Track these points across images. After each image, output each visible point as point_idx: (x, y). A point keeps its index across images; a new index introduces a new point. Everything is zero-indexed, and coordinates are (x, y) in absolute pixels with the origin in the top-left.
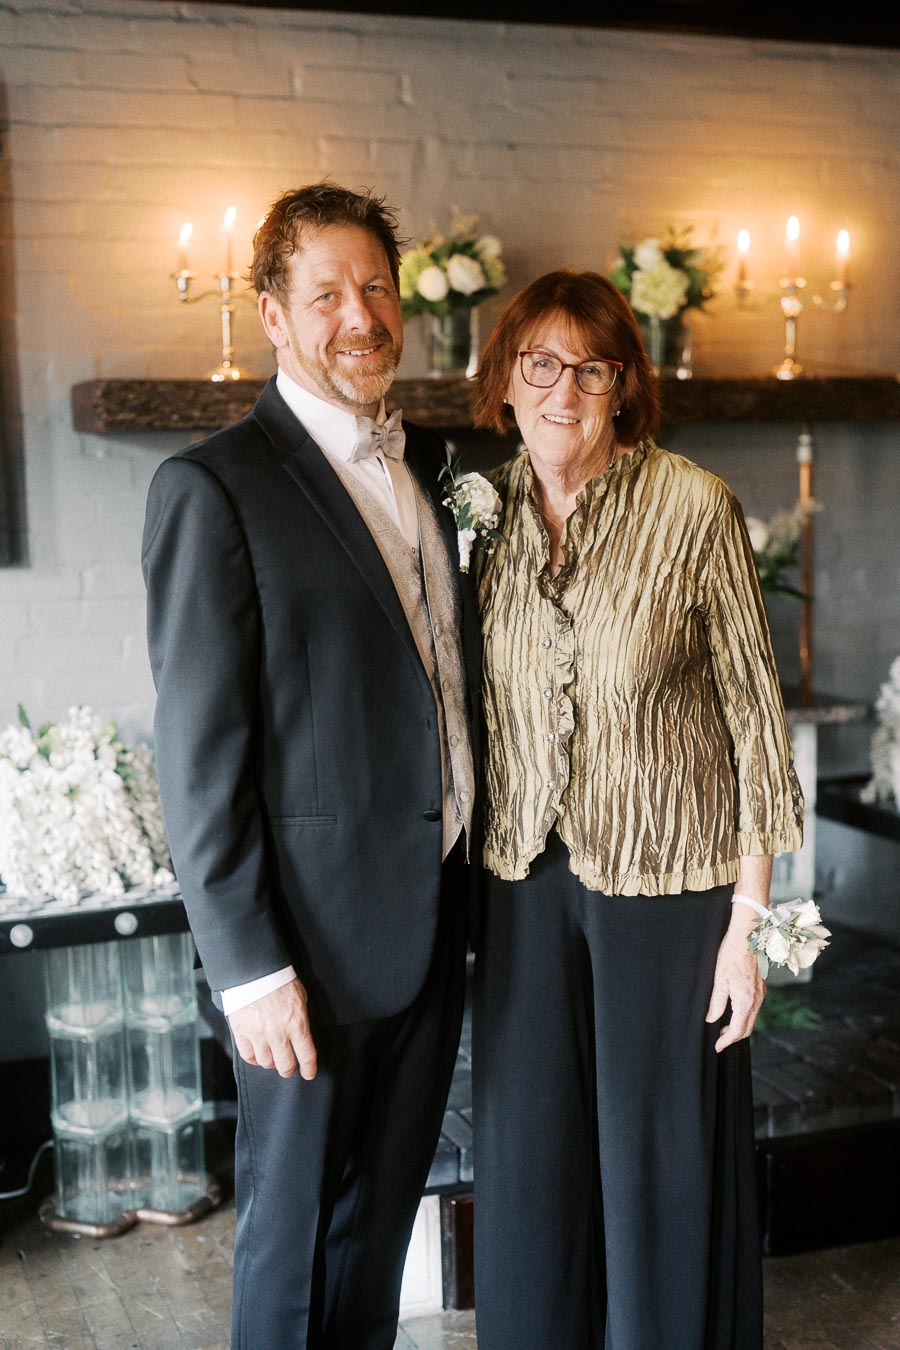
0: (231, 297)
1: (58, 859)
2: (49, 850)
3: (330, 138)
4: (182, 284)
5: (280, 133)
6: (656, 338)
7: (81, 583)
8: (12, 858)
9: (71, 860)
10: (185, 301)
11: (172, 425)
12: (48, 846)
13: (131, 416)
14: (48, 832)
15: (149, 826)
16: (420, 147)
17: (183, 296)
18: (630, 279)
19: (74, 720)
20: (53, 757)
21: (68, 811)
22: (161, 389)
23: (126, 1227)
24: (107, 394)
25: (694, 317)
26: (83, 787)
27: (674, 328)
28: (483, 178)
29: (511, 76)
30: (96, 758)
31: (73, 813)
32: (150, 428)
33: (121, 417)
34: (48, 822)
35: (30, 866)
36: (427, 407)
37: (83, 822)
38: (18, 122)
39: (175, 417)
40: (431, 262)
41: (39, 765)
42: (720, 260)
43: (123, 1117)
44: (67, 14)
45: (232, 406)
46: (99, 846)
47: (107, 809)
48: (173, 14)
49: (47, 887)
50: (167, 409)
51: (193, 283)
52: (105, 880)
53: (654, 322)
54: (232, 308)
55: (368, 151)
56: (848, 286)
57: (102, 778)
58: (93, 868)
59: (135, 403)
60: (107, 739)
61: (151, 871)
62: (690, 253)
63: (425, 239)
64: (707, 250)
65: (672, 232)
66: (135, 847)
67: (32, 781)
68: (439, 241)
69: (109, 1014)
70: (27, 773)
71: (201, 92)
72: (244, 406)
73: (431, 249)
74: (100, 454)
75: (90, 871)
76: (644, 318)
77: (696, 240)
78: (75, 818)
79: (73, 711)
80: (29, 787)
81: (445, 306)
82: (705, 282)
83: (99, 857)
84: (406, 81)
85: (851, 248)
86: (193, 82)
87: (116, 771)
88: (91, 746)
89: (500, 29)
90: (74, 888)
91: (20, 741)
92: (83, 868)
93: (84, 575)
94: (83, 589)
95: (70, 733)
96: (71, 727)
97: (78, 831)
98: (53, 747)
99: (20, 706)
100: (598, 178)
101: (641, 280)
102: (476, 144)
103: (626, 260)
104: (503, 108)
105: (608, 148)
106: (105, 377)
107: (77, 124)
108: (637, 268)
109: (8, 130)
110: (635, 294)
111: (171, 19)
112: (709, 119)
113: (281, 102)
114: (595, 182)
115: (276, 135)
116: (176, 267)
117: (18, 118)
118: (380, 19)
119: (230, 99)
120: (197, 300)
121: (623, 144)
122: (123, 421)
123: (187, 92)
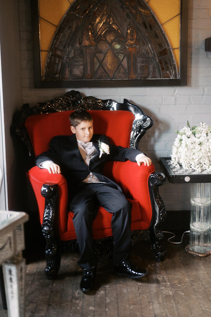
1: (196, 161)
2: (194, 158)
7: (204, 91)
8: (185, 160)
9: (199, 161)
12: (193, 157)
14: (194, 154)
19: (201, 126)
20: (196, 135)
21: (200, 148)
23: (208, 256)
26: (203, 143)
30: (207, 136)
31: (201, 149)
34: (194, 151)
35: (189, 162)
37: (203, 152)
41: (192, 136)
43: (209, 227)
46: (207, 158)
49: (192, 168)
52: (208, 167)
57: (209, 141)
58: (205, 164)
69: (207, 201)
70: (189, 138)
75: (204, 165)
78: (201, 151)
79: (201, 123)
80: (190, 142)
88: (206, 132)
90: (200, 168)
91: (188, 130)
92: (202, 163)
93: (205, 89)
94: (204, 94)
95: (200, 129)
96: (201, 128)
97: (202, 154)
98: (196, 132)
99: (188, 121)
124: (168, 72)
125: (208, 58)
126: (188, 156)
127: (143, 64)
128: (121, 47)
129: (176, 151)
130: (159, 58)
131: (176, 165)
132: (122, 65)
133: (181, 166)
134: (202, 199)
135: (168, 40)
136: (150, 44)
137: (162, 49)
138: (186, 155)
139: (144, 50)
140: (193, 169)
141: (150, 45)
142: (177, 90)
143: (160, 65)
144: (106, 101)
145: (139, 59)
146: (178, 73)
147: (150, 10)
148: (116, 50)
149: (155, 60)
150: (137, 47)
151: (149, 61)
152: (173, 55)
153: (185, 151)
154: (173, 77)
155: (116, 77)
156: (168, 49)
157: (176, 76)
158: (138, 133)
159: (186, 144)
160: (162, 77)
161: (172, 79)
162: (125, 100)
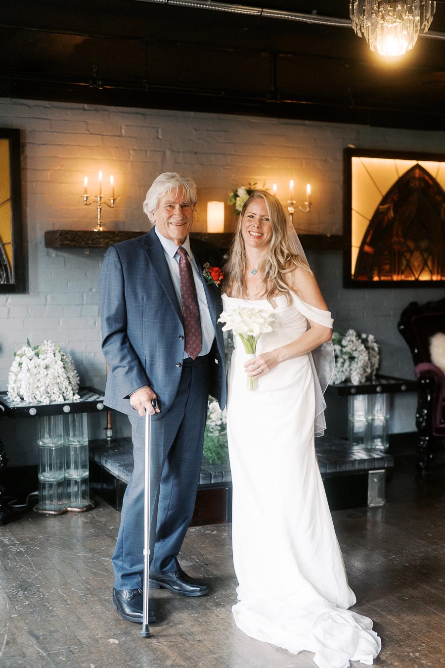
0: (100, 203)
1: (42, 389)
2: (39, 386)
3: (134, 149)
4: (85, 199)
5: (117, 148)
7: (46, 300)
9: (46, 390)
10: (86, 204)
11: (82, 246)
12: (38, 384)
13: (69, 242)
14: (39, 380)
15: (71, 380)
16: (164, 153)
17: (85, 203)
18: (236, 200)
19: (46, 344)
20: (40, 356)
21: (46, 373)
22: (78, 234)
23: (63, 513)
24: (60, 235)
26: (50, 366)
29: (195, 130)
30: (55, 357)
31: (47, 375)
32: (74, 247)
33: (65, 242)
34: (39, 377)
35: (33, 391)
37: (51, 377)
39: (83, 243)
41: (36, 358)
43: (63, 476)
44: (47, 107)
45: (101, 240)
46: (56, 385)
47: (59, 373)
49: (37, 399)
50: (80, 240)
51: (89, 198)
52: (58, 397)
54: (101, 207)
55: (147, 153)
56: (310, 204)
57: (57, 363)
58: (54, 393)
59: (70, 238)
60: (58, 350)
61: (72, 394)
65: (250, 184)
66: (67, 386)
67: (34, 363)
69: (59, 441)
70: (32, 360)
71: (90, 134)
72: (106, 240)
74: (53, 255)
75: (52, 394)
78: (48, 376)
79: (45, 342)
80: (33, 365)
83: (56, 389)
85: (311, 190)
86: (88, 131)
87: (61, 361)
88: (53, 353)
89: (192, 113)
90: (48, 399)
91: (29, 351)
92: (50, 393)
93: (47, 297)
94: (46, 302)
95: (45, 349)
96: (45, 347)
97: (49, 380)
98: (40, 353)
99: (28, 339)
100: (225, 164)
101: (239, 200)
102: (184, 152)
103: (234, 192)
104: (193, 140)
105: (229, 154)
106: (56, 229)
107: (49, 144)
108: (238, 196)
109: (26, 145)
110: (237, 204)
111: (81, 109)
112: (264, 145)
113: (117, 137)
114: (224, 166)
115: (115, 149)
116: (83, 193)
117: (29, 142)
118: (151, 110)
119: (100, 136)
120: (90, 204)
121: (234, 153)
122: (66, 244)
123: (86, 134)
125: (50, 256)
126: (32, 383)
129: (15, 379)
131: (15, 397)
133: (22, 399)
134: (53, 440)
138: (29, 382)
140: (38, 401)
142: (9, 298)
146: (11, 275)
152: (3, 252)
153: (26, 377)
154: (4, 282)
157: (8, 280)
159: (27, 368)
161: (2, 284)
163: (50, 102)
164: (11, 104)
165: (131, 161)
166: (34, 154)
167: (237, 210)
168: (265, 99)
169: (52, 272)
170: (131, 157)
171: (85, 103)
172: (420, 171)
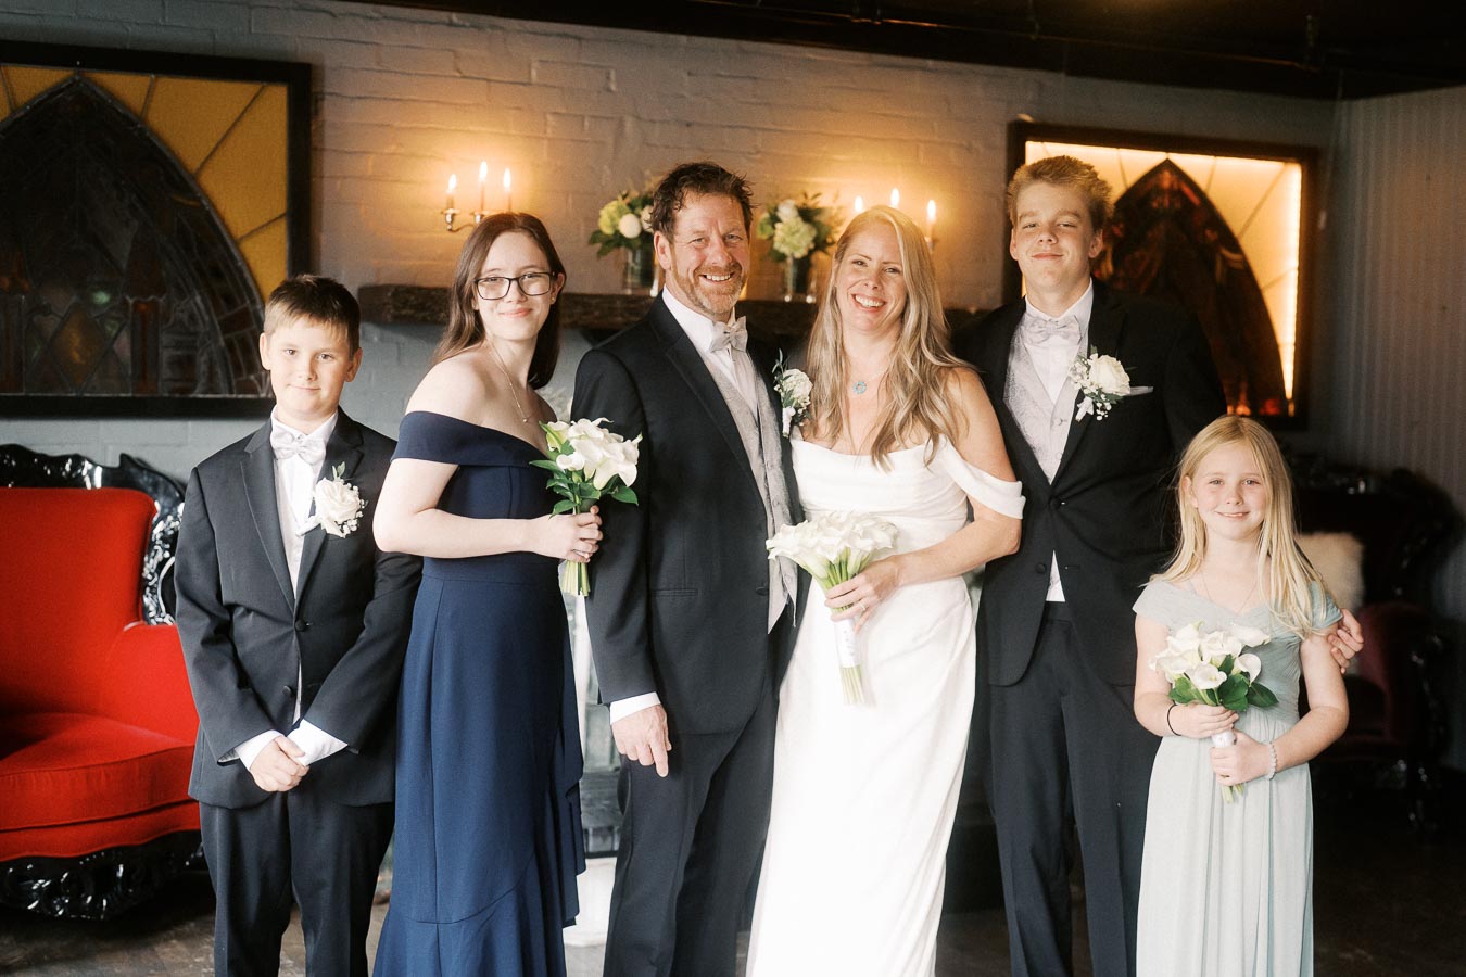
3: (555, 113)
4: (449, 220)
5: (518, 109)
6: (790, 272)
10: (450, 230)
13: (410, 312)
16: (621, 124)
17: (449, 227)
18: (774, 228)
22: (434, 293)
24: (394, 295)
25: (820, 256)
27: (804, 266)
28: (667, 147)
29: (689, 74)
32: (424, 321)
33: (404, 312)
36: (622, 316)
38: (332, 94)
40: (628, 209)
42: (841, 217)
44: (371, 18)
48: (447, 20)
50: (437, 308)
51: (456, 218)
53: (790, 261)
55: (583, 122)
56: (934, 241)
59: (415, 302)
62: (819, 211)
63: (624, 193)
64: (831, 208)
65: (806, 196)
68: (635, 194)
71: (464, 77)
73: (628, 200)
74: (376, 339)
76: (782, 257)
77: (823, 202)
81: (639, 243)
82: (829, 233)
84: (613, 76)
85: (937, 214)
86: (459, 71)
89: (683, 39)
100: (753, 151)
101: (782, 230)
102: (663, 122)
103: (770, 214)
104: (682, 96)
105: (759, 129)
106: (382, 283)
107: (373, 98)
108: (779, 220)
109: (322, 99)
110: (777, 239)
111: (444, 23)
112: (837, 111)
113: (521, 87)
114: (751, 154)
115: (514, 111)
116: (445, 206)
117: (332, 90)
118: (596, 29)
119: (485, 82)
120: (458, 230)
121: (773, 127)
122: (405, 316)
123: (455, 77)
124: (252, 377)
127: (179, 353)
128: (111, 300)
130: (228, 336)
132: (113, 352)
135: (251, 283)
136: (200, 294)
137: (236, 310)
139: (182, 311)
141: (198, 299)
143: (228, 356)
144: (64, 459)
145: (165, 339)
147: (198, 200)
148: (96, 307)
149: (216, 341)
150: (161, 300)
151: (198, 344)
155: (94, 388)
156: (251, 310)
158: (167, 554)
160: (235, 390)
162: (124, 458)
163: (377, 7)
164: (295, 9)
165: (550, 139)
166: (339, 118)
167: (776, 252)
168: (848, 16)
169: (370, 378)
170: (549, 131)
171: (452, 11)
172: (1171, 173)
